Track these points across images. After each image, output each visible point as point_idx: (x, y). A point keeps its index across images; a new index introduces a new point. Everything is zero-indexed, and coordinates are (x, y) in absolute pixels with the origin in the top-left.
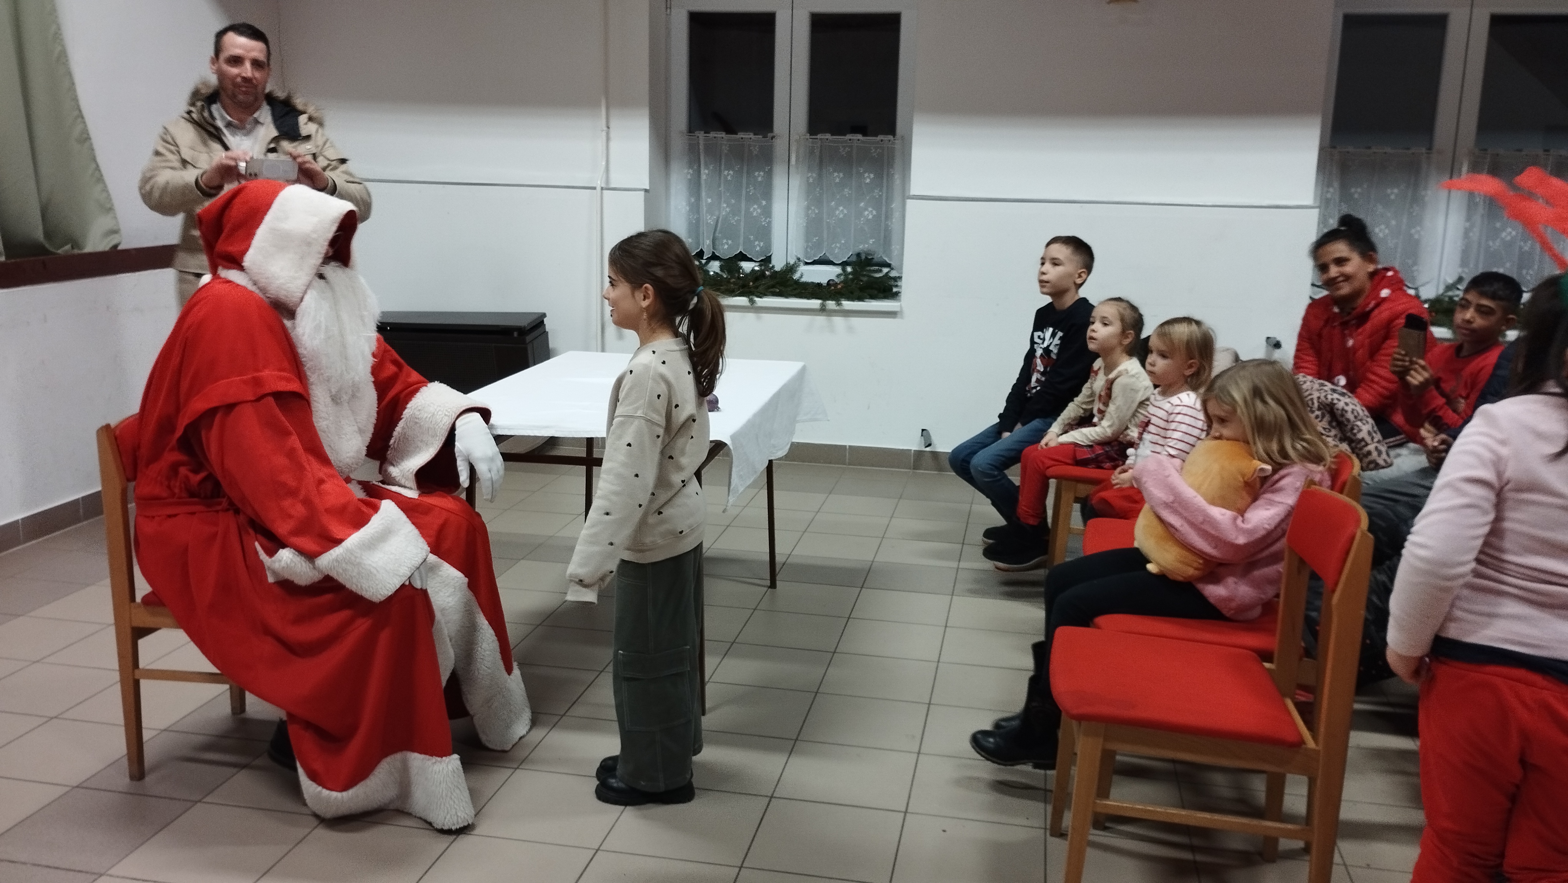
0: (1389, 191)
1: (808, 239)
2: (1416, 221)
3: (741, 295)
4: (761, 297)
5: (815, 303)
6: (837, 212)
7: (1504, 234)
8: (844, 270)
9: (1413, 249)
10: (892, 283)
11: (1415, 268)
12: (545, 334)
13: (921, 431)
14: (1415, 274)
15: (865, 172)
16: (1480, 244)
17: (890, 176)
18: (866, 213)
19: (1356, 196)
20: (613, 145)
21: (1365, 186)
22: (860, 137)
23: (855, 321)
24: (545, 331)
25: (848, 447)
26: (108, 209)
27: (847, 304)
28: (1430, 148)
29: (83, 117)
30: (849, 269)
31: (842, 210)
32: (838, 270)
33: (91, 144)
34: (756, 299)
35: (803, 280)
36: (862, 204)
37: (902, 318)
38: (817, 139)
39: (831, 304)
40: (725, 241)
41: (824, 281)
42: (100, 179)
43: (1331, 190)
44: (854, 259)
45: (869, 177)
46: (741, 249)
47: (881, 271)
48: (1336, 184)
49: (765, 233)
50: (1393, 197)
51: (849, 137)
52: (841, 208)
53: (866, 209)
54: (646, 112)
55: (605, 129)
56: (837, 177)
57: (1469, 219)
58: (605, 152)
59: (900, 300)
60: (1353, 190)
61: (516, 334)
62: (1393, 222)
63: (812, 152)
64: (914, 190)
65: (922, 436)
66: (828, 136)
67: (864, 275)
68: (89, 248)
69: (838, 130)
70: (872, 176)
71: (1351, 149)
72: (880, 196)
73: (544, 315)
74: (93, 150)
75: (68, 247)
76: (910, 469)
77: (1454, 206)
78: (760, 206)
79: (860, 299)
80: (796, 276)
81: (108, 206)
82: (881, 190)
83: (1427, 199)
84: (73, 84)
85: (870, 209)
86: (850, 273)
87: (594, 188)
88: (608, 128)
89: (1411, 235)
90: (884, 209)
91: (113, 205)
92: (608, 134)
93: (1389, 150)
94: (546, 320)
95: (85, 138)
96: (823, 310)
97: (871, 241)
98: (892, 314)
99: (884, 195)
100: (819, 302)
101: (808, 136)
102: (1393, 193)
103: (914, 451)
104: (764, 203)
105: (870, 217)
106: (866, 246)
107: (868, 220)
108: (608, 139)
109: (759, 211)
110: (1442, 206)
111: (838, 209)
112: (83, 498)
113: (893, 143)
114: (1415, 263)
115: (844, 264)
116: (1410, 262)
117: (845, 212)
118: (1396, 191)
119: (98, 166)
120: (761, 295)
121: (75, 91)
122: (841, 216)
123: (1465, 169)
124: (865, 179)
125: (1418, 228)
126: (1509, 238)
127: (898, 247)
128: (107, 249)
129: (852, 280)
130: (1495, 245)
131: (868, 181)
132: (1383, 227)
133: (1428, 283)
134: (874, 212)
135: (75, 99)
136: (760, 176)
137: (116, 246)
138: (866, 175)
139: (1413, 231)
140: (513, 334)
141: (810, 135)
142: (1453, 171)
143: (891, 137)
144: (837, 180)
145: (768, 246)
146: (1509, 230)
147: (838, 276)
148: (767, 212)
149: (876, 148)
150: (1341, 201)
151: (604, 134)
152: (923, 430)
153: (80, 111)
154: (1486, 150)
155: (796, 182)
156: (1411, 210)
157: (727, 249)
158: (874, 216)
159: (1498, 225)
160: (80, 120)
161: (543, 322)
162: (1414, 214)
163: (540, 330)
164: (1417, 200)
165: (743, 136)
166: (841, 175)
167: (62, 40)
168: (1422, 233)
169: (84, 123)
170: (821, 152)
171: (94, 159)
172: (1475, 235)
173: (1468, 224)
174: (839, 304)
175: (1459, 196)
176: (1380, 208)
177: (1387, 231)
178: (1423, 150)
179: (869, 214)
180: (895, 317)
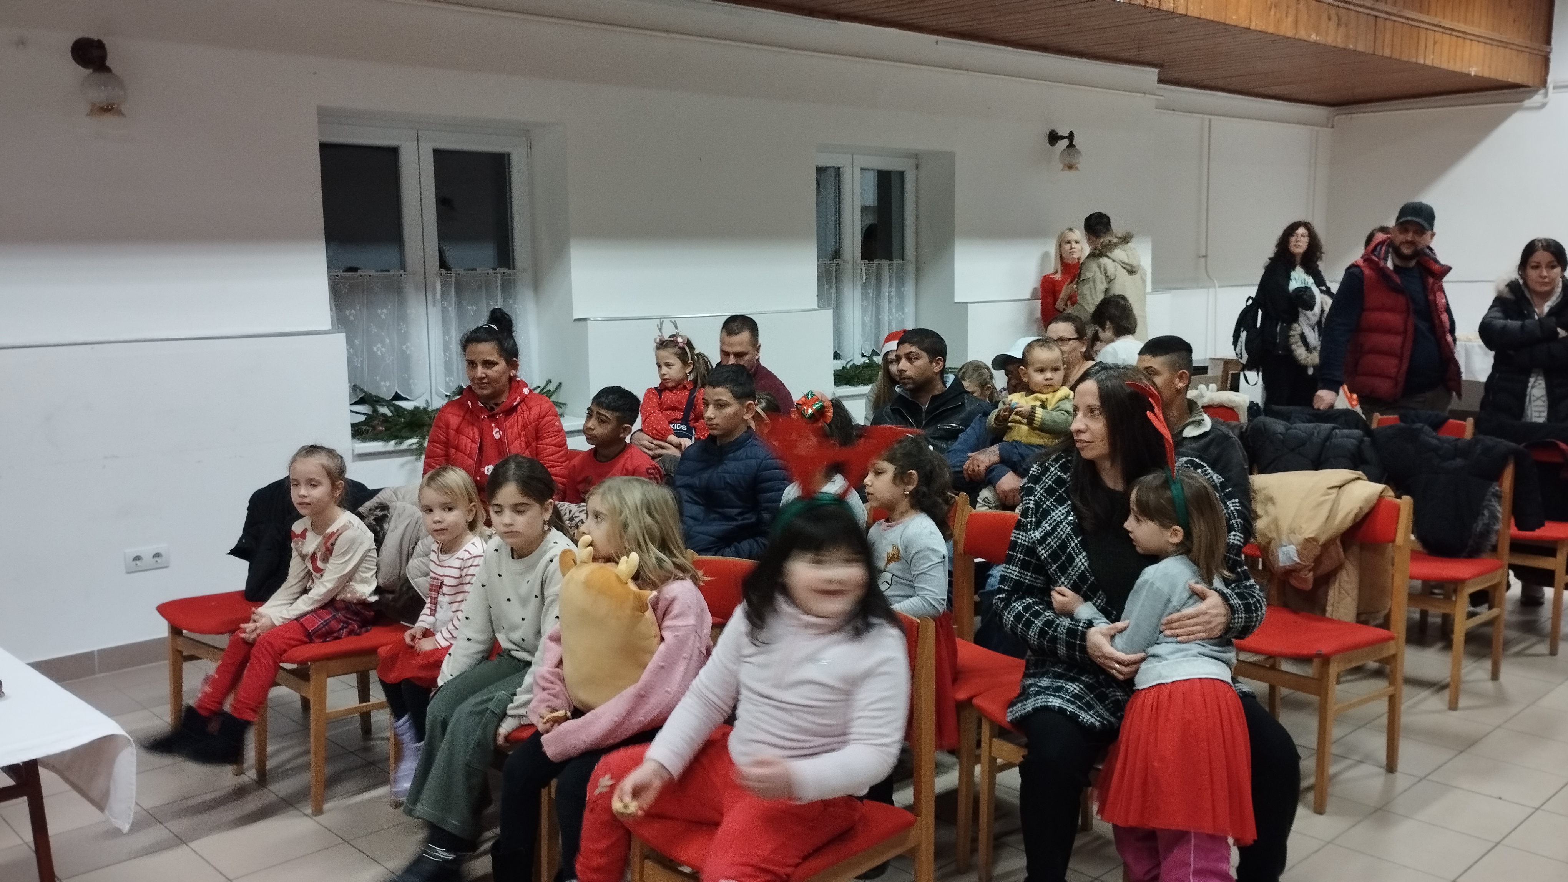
0: (379, 311)
2: (404, 337)
9: (405, 363)
11: (411, 381)
14: (413, 386)
19: (352, 318)
21: (357, 307)
28: (404, 269)
50: (383, 316)
57: (446, 331)
60: (348, 312)
62: (387, 341)
77: (432, 321)
83: (412, 316)
89: (403, 352)
93: (371, 272)
102: (383, 313)
110: (423, 322)
114: (410, 376)
116: (406, 376)
118: (385, 311)
125: (408, 344)
132: (379, 345)
139: (404, 347)
142: (426, 288)
156: (400, 328)
162: (402, 331)
164: (402, 318)
168: (413, 348)
175: (435, 312)
176: (374, 329)
177: (383, 349)
178: (402, 272)
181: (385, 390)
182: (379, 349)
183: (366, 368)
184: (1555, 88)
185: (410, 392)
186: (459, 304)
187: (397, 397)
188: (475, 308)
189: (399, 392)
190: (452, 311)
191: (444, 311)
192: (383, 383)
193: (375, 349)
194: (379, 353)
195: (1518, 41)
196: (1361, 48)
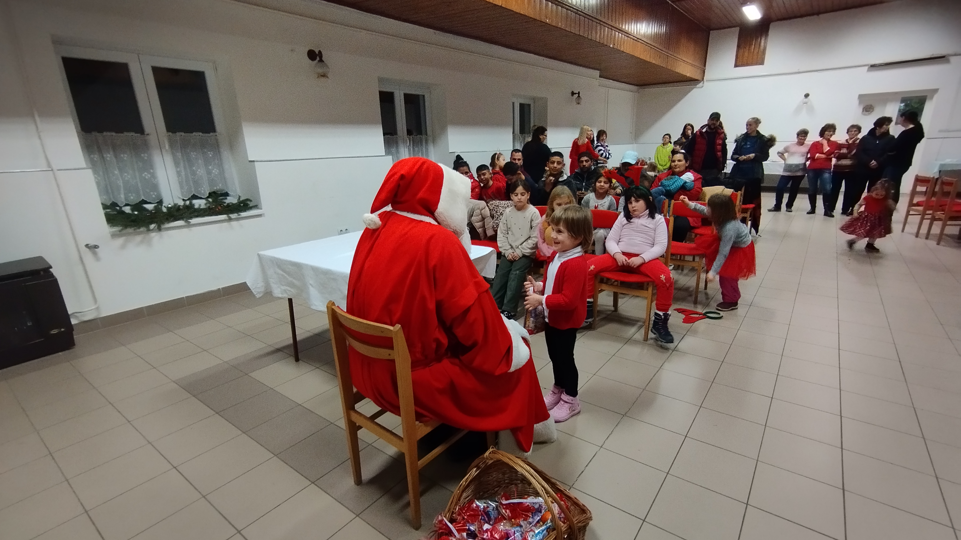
1: (182, 187)
3: (176, 219)
4: (191, 219)
5: (223, 217)
6: (198, 172)
8: (208, 201)
15: (208, 151)
18: (214, 171)
22: (200, 134)
30: (210, 200)
34: (190, 220)
36: (210, 167)
37: (264, 216)
38: (176, 135)
40: (130, 195)
44: (212, 194)
46: (143, 198)
49: (155, 187)
51: (195, 134)
52: (199, 170)
53: (213, 169)
56: (193, 155)
59: (262, 209)
63: (174, 142)
64: (250, 158)
66: (183, 134)
69: (187, 130)
70: (212, 153)
72: (218, 162)
78: (150, 173)
85: (215, 169)
86: (213, 201)
87: (51, 170)
90: (221, 169)
97: (219, 185)
98: (259, 216)
99: (220, 162)
104: (152, 171)
105: (216, 173)
106: (217, 187)
107: (216, 175)
109: (149, 175)
110: (403, 152)
111: (198, 171)
115: (206, 199)
117: (202, 172)
120: (191, 218)
122: (201, 174)
123: (408, 142)
124: (208, 155)
129: (218, 205)
131: (211, 156)
134: (218, 171)
136: (145, 156)
138: (209, 153)
141: (170, 133)
142: (405, 142)
145: (159, 195)
147: (209, 204)
148: (154, 176)
149: (210, 140)
155: (169, 159)
157: (134, 199)
158: (218, 173)
165: (127, 134)
166: (196, 154)
178: (397, 136)
179: (215, 171)
180: (261, 217)
184: (706, 81)
195: (698, 65)
196: (664, 66)
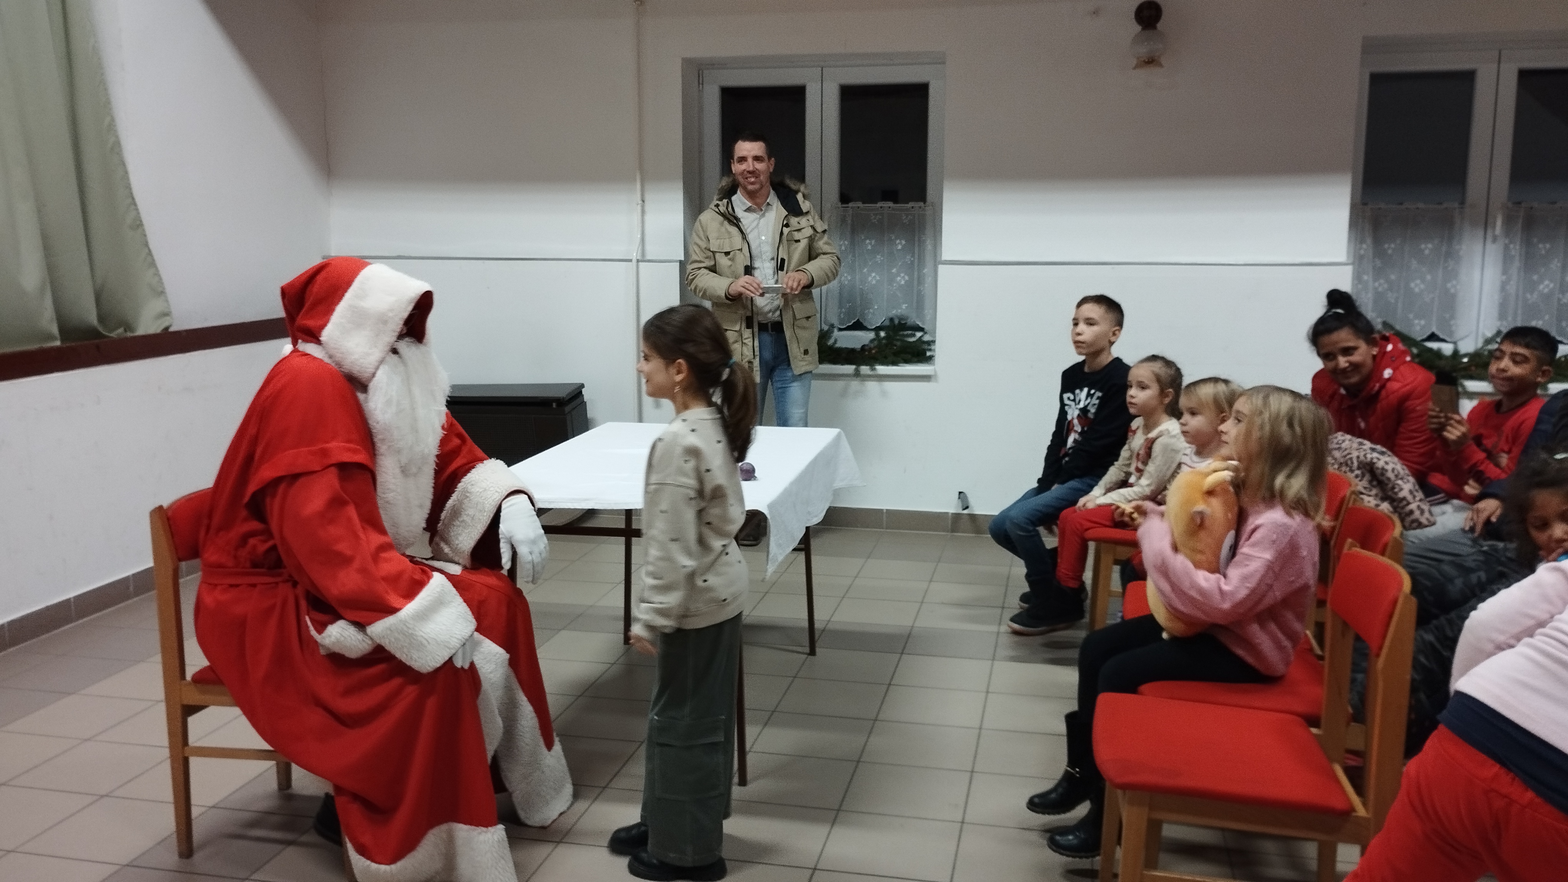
0: (1423, 246)
1: (841, 306)
2: (1450, 275)
5: (850, 369)
6: (870, 279)
7: (1541, 287)
8: (877, 335)
9: (1450, 303)
10: (926, 347)
11: (1452, 322)
12: (583, 404)
13: (958, 493)
14: (1454, 328)
15: (896, 239)
16: (1517, 296)
17: (921, 243)
18: (899, 278)
19: (1390, 252)
20: (647, 218)
21: (1398, 242)
22: (890, 204)
23: (889, 385)
24: (584, 401)
25: (885, 511)
26: (160, 293)
27: (881, 369)
28: (1462, 203)
29: (135, 204)
30: (882, 334)
31: (875, 277)
32: (872, 335)
33: (144, 230)
35: (838, 345)
36: (894, 270)
37: (936, 381)
38: (847, 207)
39: (865, 369)
41: (858, 346)
42: (153, 264)
43: (1364, 246)
44: (887, 323)
45: (901, 243)
47: (914, 335)
48: (1369, 241)
50: (1427, 252)
51: (879, 204)
52: (873, 274)
53: (898, 275)
54: (680, 185)
55: (640, 202)
56: (869, 244)
57: (1505, 271)
58: (640, 225)
59: (934, 364)
60: (1386, 246)
61: (554, 405)
62: (1429, 277)
63: (843, 220)
64: (946, 255)
65: (959, 498)
66: (860, 204)
67: (898, 340)
68: (141, 331)
69: (869, 198)
70: (903, 242)
71: (1382, 205)
72: (912, 262)
73: (582, 386)
74: (145, 236)
75: (121, 330)
76: (948, 532)
77: (1489, 260)
79: (894, 363)
80: (830, 342)
81: (160, 289)
82: (913, 256)
83: (1461, 253)
84: (126, 172)
85: (902, 275)
86: (884, 338)
87: (630, 261)
88: (643, 201)
89: (1447, 290)
90: (916, 273)
91: (164, 288)
92: (643, 207)
93: (1421, 205)
94: (584, 391)
95: (138, 225)
96: (857, 374)
97: (904, 306)
98: (926, 378)
99: (916, 261)
100: (854, 367)
101: (840, 204)
102: (1427, 248)
103: (952, 514)
105: (903, 282)
106: (900, 311)
107: (901, 286)
108: (643, 212)
110: (1478, 260)
111: (871, 276)
112: (133, 575)
113: (924, 210)
114: (1452, 317)
115: (877, 329)
116: (1447, 316)
117: (878, 278)
118: (1430, 246)
119: (150, 251)
121: (128, 179)
122: (874, 282)
123: (1499, 223)
124: (896, 245)
125: (1454, 282)
126: (1546, 290)
127: (931, 311)
128: (159, 331)
129: (886, 345)
130: (1533, 298)
131: (900, 247)
132: (1418, 282)
133: (1466, 336)
134: (907, 278)
135: (128, 187)
137: (167, 329)
138: (898, 241)
139: (1449, 285)
140: (552, 405)
141: (842, 204)
142: (1487, 224)
143: (922, 204)
144: (869, 247)
146: (1547, 282)
147: (872, 341)
149: (907, 215)
150: (1374, 258)
151: (639, 207)
152: (960, 493)
153: (133, 199)
154: (1520, 203)
156: (1446, 265)
158: (906, 282)
159: (1535, 277)
160: (133, 207)
161: (581, 391)
162: (1450, 268)
163: (578, 401)
164: (1450, 255)
166: (873, 242)
167: (116, 131)
168: (1458, 287)
169: (137, 210)
170: (852, 221)
171: (146, 245)
172: (1512, 288)
173: (1504, 277)
174: (873, 369)
175: (1494, 251)
176: (1414, 264)
177: (1422, 286)
178: (1456, 205)
179: (902, 279)
180: (929, 381)
181: (1418, 328)
182: (1417, 286)
183: (1400, 305)
185: (1451, 333)
186: (1528, 243)
187: (1433, 337)
188: (1548, 246)
189: (1438, 333)
190: (1516, 249)
191: (1506, 248)
192: (1416, 322)
193: (1412, 285)
194: (1417, 290)
